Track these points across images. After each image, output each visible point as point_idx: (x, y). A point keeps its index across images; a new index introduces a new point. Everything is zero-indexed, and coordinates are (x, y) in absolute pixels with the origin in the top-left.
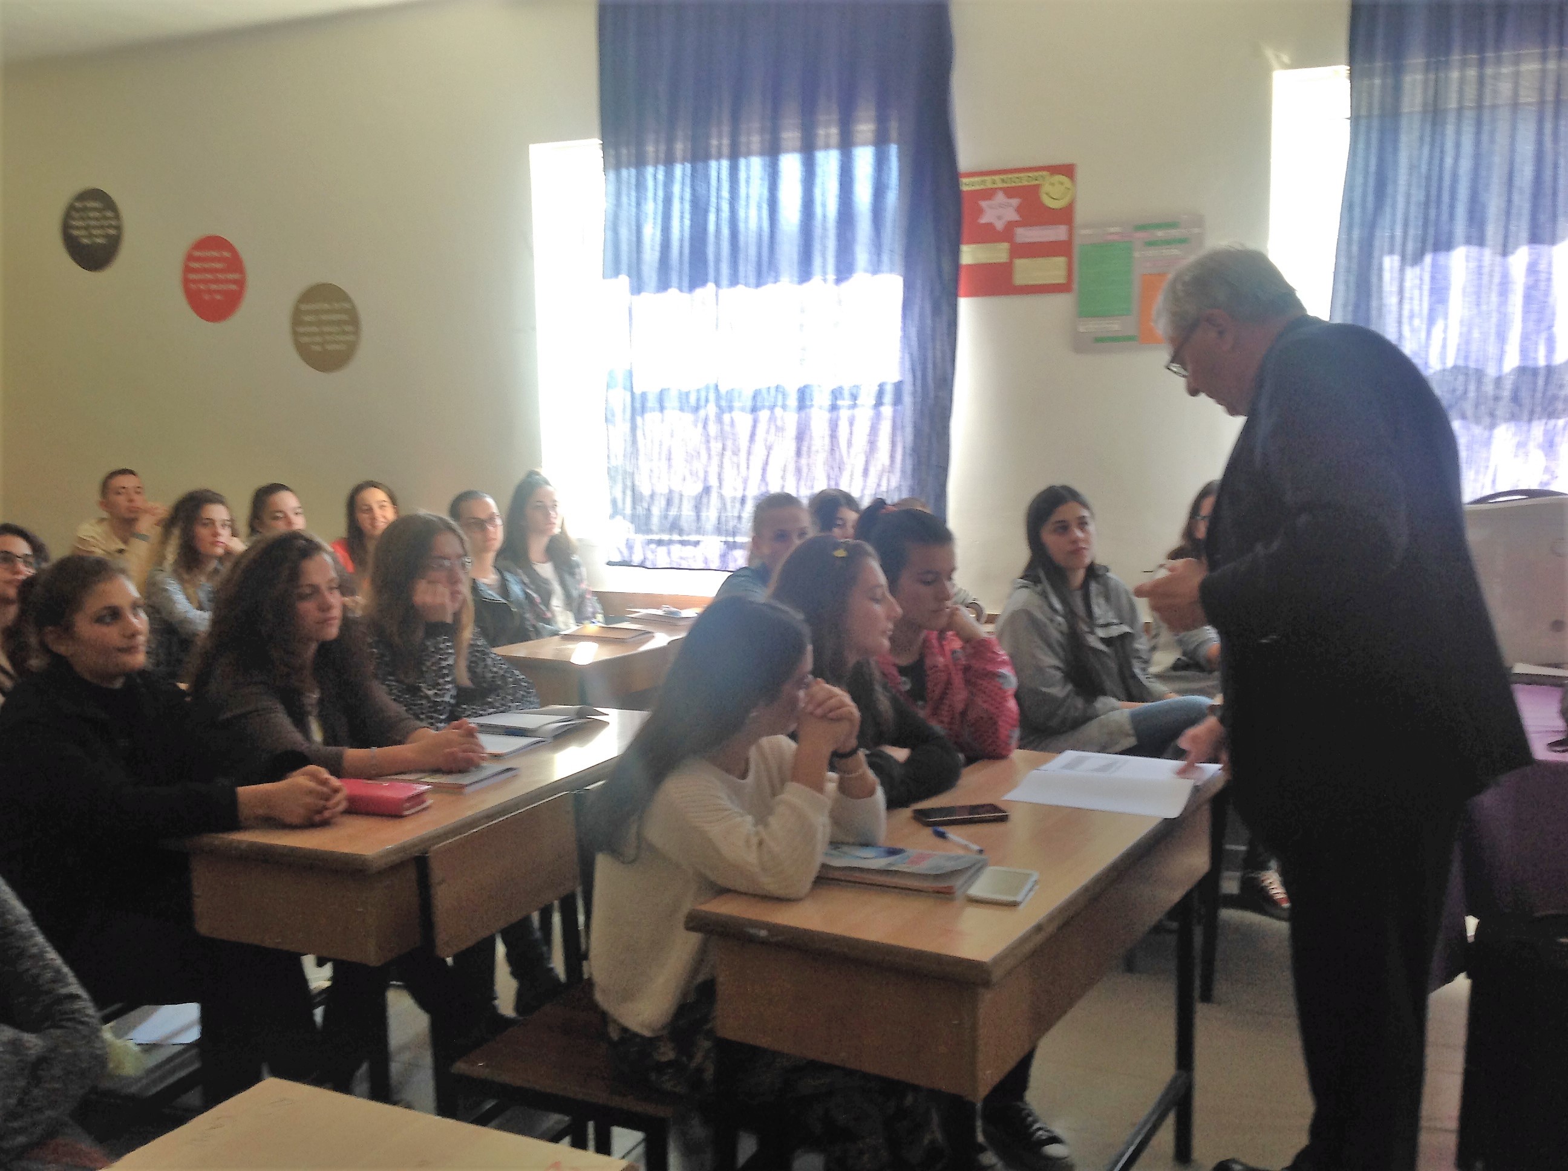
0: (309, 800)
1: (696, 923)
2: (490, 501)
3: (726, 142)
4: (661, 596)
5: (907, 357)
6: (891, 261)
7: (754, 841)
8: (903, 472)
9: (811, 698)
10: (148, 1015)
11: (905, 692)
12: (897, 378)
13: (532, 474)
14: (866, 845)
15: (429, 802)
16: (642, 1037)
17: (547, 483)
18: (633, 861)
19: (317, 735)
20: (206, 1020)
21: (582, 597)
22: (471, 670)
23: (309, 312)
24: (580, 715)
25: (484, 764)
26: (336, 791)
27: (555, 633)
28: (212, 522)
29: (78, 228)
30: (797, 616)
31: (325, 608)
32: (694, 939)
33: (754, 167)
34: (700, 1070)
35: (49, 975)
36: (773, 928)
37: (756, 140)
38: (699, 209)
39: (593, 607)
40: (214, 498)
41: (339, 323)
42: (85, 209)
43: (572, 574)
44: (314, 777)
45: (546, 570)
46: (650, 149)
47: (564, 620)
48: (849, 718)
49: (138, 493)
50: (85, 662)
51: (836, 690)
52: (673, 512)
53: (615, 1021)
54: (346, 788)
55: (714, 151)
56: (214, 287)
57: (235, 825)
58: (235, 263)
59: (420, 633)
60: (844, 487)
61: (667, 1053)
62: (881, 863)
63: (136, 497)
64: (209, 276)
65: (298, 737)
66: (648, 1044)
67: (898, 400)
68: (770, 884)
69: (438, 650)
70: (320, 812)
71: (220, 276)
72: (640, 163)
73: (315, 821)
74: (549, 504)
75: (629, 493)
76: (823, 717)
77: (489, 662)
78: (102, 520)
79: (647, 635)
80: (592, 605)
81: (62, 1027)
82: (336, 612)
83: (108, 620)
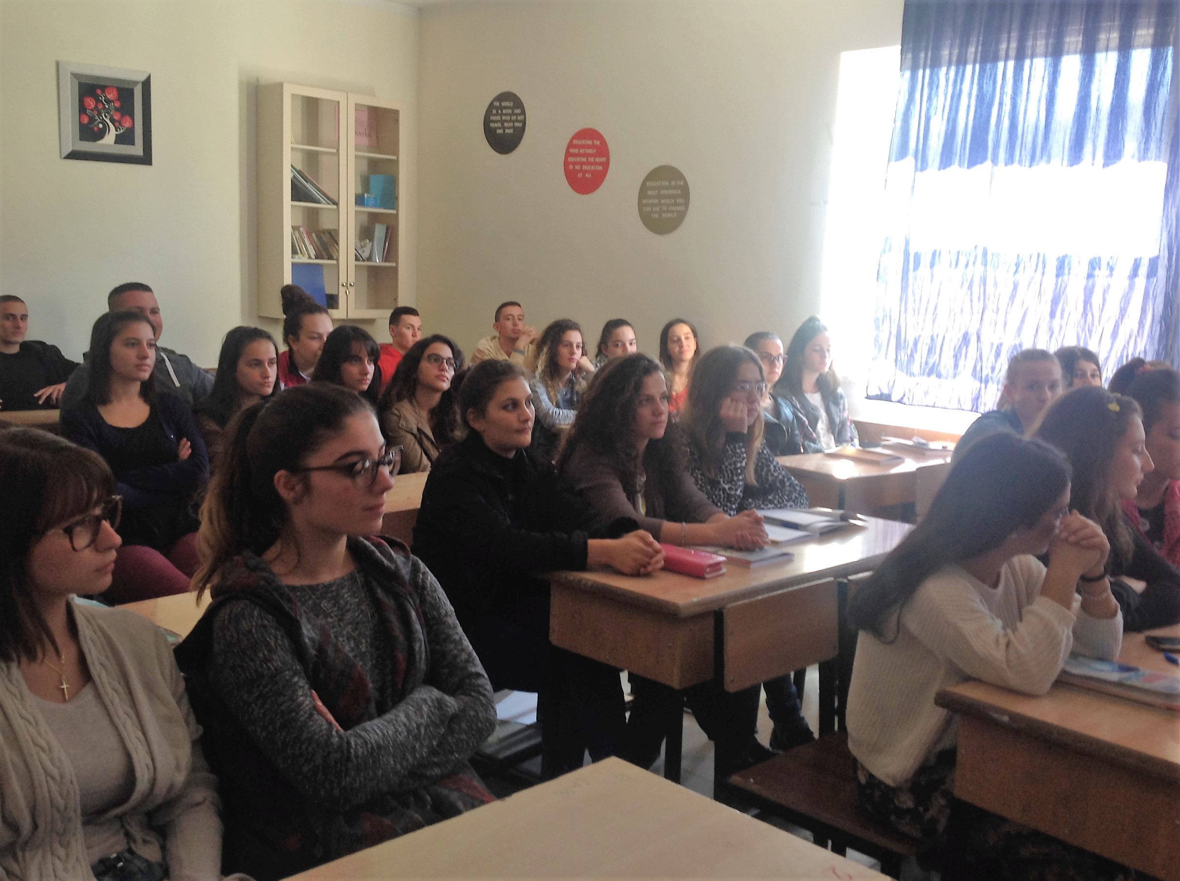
0: (638, 556)
1: (944, 700)
2: (779, 342)
3: (1014, 45)
4: (913, 430)
5: (1165, 234)
6: (1159, 149)
7: (1003, 642)
8: (1151, 336)
9: (1066, 526)
10: (506, 695)
11: (1145, 533)
12: (1155, 253)
13: (812, 320)
14: (1102, 659)
15: (724, 570)
16: (887, 786)
17: (825, 329)
18: (892, 642)
19: (642, 510)
20: (541, 708)
21: (843, 424)
22: (757, 471)
23: (653, 188)
24: (844, 518)
25: (766, 547)
26: (657, 552)
27: (818, 451)
28: (570, 345)
29: (494, 122)
30: (1059, 455)
31: (657, 413)
32: (941, 713)
33: (1039, 66)
34: (934, 821)
35: (464, 656)
36: (1014, 717)
37: (1041, 43)
38: (984, 103)
39: (852, 433)
40: (574, 326)
41: (674, 197)
42: (502, 108)
43: (837, 404)
44: (643, 539)
45: (815, 399)
46: (945, 53)
47: (826, 441)
48: (1099, 547)
49: (520, 319)
50: (492, 437)
51: (1091, 522)
52: (934, 359)
53: (863, 768)
54: (664, 551)
55: (1002, 53)
56: (585, 167)
57: (583, 566)
58: (603, 150)
59: (722, 440)
60: (1092, 347)
61: (907, 802)
62: (1115, 676)
63: (518, 322)
64: (584, 160)
65: (630, 507)
66: (888, 792)
67: (1152, 272)
68: (1014, 680)
69: (735, 453)
70: (645, 566)
71: (592, 160)
72: (935, 64)
73: (640, 572)
74: (826, 348)
75: (893, 341)
76: (1077, 544)
77: (772, 467)
78: (494, 338)
79: (897, 460)
80: (851, 431)
81: (470, 695)
82: (664, 418)
83: (510, 407)
